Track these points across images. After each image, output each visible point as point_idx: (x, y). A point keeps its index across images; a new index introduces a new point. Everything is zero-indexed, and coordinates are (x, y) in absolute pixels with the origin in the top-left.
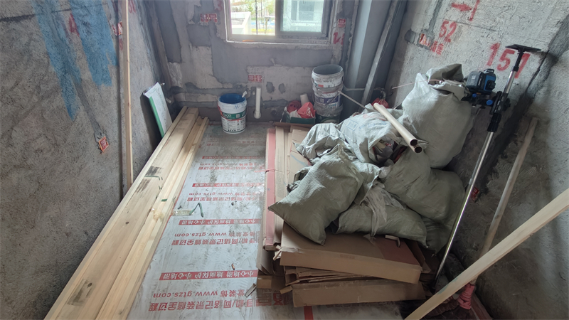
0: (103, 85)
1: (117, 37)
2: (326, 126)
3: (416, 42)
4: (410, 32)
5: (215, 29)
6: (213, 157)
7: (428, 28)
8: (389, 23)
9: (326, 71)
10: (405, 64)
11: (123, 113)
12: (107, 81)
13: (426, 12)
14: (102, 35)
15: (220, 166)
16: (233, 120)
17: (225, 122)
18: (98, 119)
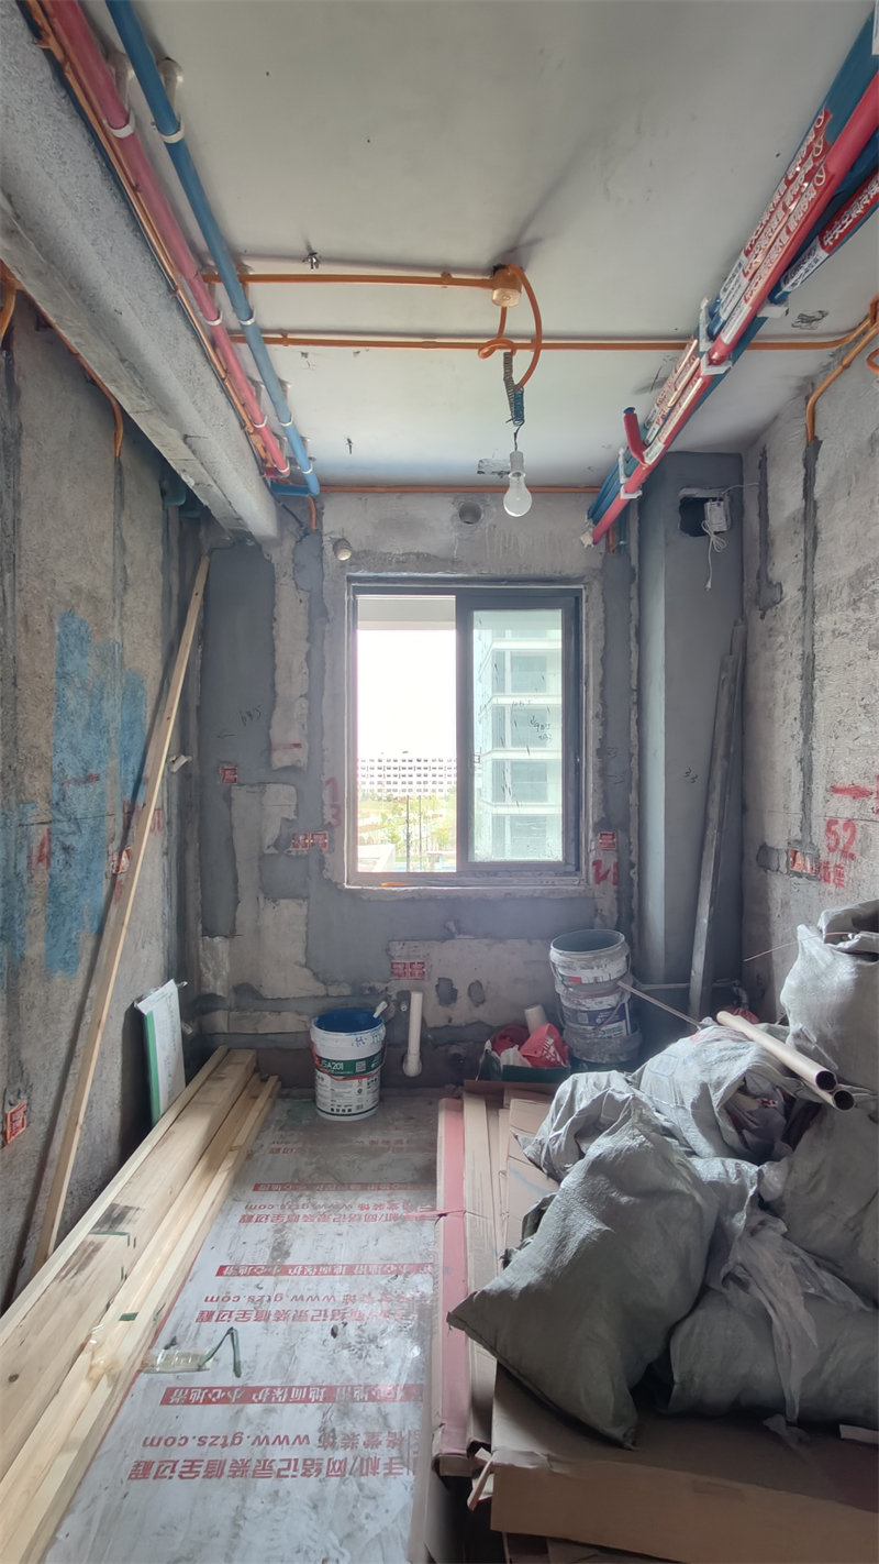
0: (60, 972)
1: (115, 875)
2: (599, 1078)
3: (783, 868)
4: (765, 851)
5: (322, 862)
6: (284, 1186)
7: (799, 837)
8: (712, 833)
9: (585, 942)
10: (774, 918)
11: (80, 1044)
12: (68, 965)
13: (786, 807)
14: (88, 871)
15: (301, 1212)
16: (347, 1077)
17: (326, 1084)
18: (26, 1054)
